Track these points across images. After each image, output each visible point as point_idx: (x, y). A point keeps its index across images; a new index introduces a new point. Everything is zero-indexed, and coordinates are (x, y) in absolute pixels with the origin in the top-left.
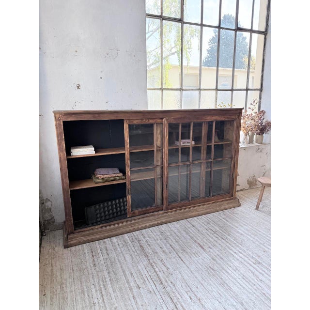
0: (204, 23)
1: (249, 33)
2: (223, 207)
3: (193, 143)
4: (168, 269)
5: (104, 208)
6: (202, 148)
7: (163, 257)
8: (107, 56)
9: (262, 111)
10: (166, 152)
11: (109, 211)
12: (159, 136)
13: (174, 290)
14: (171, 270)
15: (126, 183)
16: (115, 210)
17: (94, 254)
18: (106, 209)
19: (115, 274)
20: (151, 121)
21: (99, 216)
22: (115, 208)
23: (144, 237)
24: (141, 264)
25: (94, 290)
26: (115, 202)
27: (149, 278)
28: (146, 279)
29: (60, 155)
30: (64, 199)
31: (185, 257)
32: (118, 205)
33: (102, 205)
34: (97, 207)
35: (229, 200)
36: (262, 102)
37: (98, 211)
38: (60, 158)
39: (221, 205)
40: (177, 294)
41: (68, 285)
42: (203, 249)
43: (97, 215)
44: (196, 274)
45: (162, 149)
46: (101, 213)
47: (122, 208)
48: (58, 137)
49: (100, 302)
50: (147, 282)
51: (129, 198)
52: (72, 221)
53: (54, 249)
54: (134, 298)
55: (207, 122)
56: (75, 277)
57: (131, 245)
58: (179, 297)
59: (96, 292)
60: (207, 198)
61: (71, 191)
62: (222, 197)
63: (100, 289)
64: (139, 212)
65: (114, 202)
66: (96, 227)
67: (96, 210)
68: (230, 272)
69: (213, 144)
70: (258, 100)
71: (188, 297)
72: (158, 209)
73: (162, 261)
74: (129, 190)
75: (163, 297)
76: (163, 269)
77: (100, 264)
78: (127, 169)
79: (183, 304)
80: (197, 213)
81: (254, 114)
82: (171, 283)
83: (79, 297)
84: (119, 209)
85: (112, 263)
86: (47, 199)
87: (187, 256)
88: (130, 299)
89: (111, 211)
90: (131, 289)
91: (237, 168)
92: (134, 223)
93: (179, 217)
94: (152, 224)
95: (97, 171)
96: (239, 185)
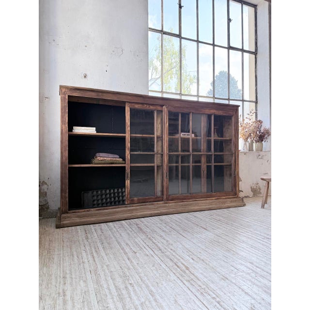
0: (200, 40)
1: (241, 52)
2: (226, 205)
3: (193, 135)
4: (167, 241)
5: (102, 195)
6: (202, 140)
7: (163, 234)
8: (113, 53)
9: (259, 121)
10: (166, 139)
11: (106, 200)
12: (160, 126)
13: (174, 254)
14: (171, 242)
15: (125, 167)
16: (113, 199)
17: (87, 232)
18: (104, 196)
19: (109, 244)
20: (152, 107)
21: (95, 202)
22: (113, 197)
23: (143, 222)
24: (138, 238)
25: (84, 254)
26: (114, 190)
27: (147, 247)
28: (143, 248)
29: (62, 127)
30: (62, 173)
31: (187, 234)
32: (116, 194)
33: (99, 192)
34: (95, 193)
35: (233, 198)
36: (258, 113)
37: (95, 198)
38: (62, 130)
39: (224, 203)
40: (177, 256)
41: (56, 250)
42: (206, 230)
43: (94, 201)
44: (200, 245)
45: (162, 137)
46: (98, 200)
47: (121, 198)
48: (62, 109)
49: (91, 262)
50: (145, 250)
51: (128, 182)
52: (67, 199)
53: (45, 229)
54: (129, 259)
55: (205, 114)
56: (65, 245)
57: (128, 227)
58: (179, 258)
59: (87, 255)
60: (209, 194)
61: (69, 167)
62: (225, 195)
63: (92, 253)
64: (138, 200)
65: (112, 191)
66: (92, 209)
67: (93, 196)
68: (236, 244)
69: (213, 138)
70: (254, 111)
71: (190, 258)
72: (158, 199)
73: (161, 236)
74: (128, 174)
75: (162, 259)
76: (162, 241)
77: (93, 238)
78: (128, 152)
79: (184, 262)
80: (199, 208)
81: (251, 123)
82: (171, 250)
83: (67, 258)
84: (117, 199)
85: (106, 238)
86: (43, 181)
87: (189, 234)
88: (124, 260)
89: (109, 200)
90: (126, 253)
91: (238, 164)
92: (133, 210)
93: (180, 209)
94: (151, 214)
95: (97, 154)
96: (243, 192)
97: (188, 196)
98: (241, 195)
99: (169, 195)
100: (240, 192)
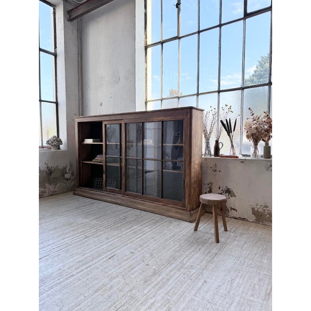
74: (104, 170)
78: (104, 156)
92: (103, 195)
93: (130, 204)
94: (111, 201)
95: (98, 156)
96: (236, 211)
97: (138, 195)
98: (232, 213)
99: (126, 191)
100: (232, 210)
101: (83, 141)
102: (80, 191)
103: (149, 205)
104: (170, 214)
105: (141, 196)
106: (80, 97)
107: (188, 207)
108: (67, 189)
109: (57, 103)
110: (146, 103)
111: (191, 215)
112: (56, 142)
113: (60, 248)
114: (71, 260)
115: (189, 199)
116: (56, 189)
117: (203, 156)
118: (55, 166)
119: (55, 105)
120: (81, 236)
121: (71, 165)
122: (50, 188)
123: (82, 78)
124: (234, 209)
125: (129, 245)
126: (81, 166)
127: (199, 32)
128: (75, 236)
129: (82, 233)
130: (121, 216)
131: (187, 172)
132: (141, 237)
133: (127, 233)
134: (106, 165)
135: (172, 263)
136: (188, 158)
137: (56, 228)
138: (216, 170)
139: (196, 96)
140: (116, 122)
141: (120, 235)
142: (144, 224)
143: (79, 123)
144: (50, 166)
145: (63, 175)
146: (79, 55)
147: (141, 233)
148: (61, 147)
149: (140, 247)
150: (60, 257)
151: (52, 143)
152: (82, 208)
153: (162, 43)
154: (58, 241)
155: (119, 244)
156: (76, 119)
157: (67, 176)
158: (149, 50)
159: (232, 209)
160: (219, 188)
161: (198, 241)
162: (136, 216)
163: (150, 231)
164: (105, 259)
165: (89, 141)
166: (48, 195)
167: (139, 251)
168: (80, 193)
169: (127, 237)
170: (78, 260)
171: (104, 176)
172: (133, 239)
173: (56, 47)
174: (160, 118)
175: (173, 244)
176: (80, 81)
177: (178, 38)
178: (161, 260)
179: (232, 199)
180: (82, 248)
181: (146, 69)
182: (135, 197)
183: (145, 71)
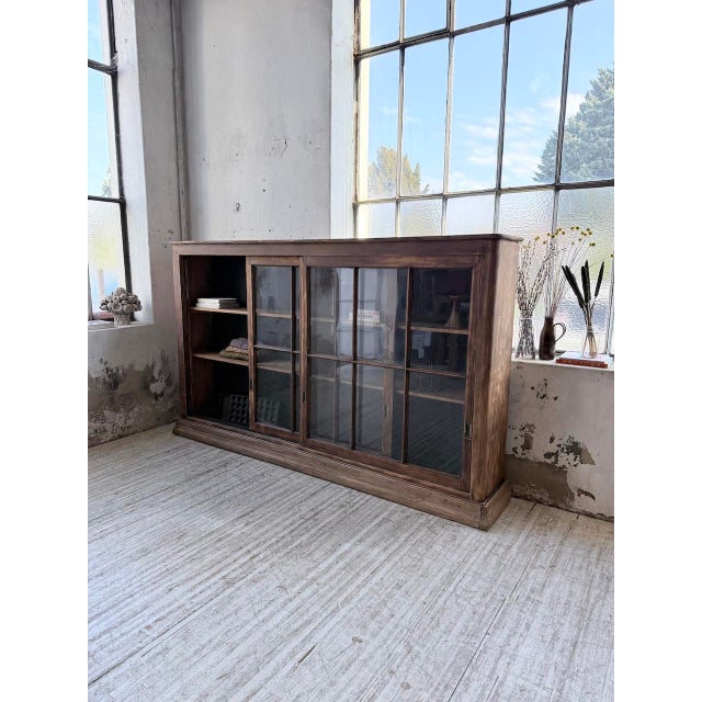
8: (272, 152)
15: (249, 368)
35: (458, 496)
39: (424, 496)
43: (233, 411)
52: (185, 400)
60: (391, 460)
64: (265, 428)
66: (208, 422)
74: (252, 381)
78: (250, 345)
80: (355, 481)
92: (249, 442)
93: (318, 469)
95: (233, 342)
96: (593, 497)
97: (341, 449)
98: (582, 503)
99: (308, 436)
100: (583, 496)
101: (194, 303)
102: (191, 427)
103: (369, 476)
104: (427, 504)
105: (349, 453)
106: (182, 188)
107: (478, 492)
108: (159, 419)
109: (122, 203)
110: (355, 207)
111: (484, 512)
112: (126, 304)
113: (165, 624)
114: (201, 668)
115: (480, 472)
116: (130, 422)
117: (514, 359)
118: (126, 366)
119: (117, 206)
120: (212, 581)
121: (165, 361)
122: (117, 419)
123: (185, 136)
124: (587, 494)
125: (343, 612)
126: (191, 365)
127: (508, 19)
128: (199, 579)
129: (215, 569)
130: (305, 509)
131: (478, 403)
132: (366, 581)
133: (330, 567)
134: (256, 370)
135: (468, 678)
136: (483, 370)
137: (145, 552)
138: (544, 396)
139: (493, 197)
140: (284, 262)
141: (312, 575)
142: (367, 535)
143: (183, 258)
144: (113, 366)
145: (146, 387)
146: (176, 74)
147: (364, 569)
148: (138, 314)
149: (373, 616)
150: (170, 656)
151: (116, 306)
152: (203, 478)
153: (402, 46)
154: (158, 598)
155: (316, 609)
156: (174, 248)
157: (155, 388)
158: (365, 63)
159: (581, 492)
160: (552, 440)
161: (515, 596)
162: (342, 506)
163: (388, 559)
164: (290, 666)
165: (210, 304)
166: (110, 436)
167: (374, 635)
168: (191, 432)
169: (333, 583)
170: (218, 671)
171: (252, 394)
172: (349, 590)
173: (113, 51)
174: (407, 261)
175: (455, 606)
176: (180, 143)
177: (447, 33)
178: (437, 668)
179: (584, 468)
180: (223, 626)
181: (357, 116)
182: (332, 453)
183: (353, 122)
